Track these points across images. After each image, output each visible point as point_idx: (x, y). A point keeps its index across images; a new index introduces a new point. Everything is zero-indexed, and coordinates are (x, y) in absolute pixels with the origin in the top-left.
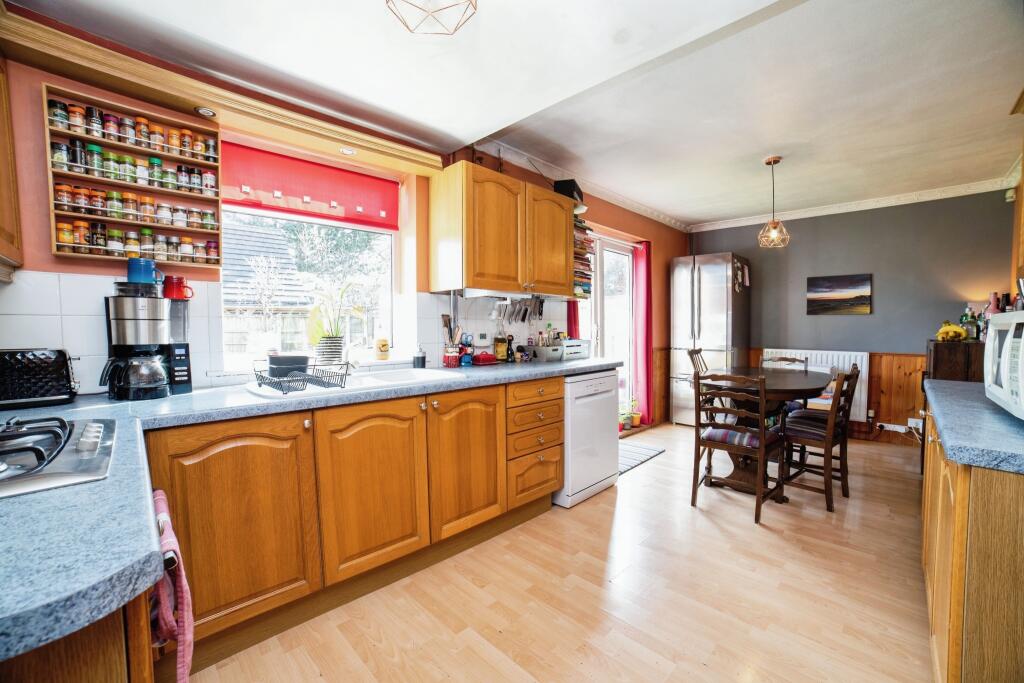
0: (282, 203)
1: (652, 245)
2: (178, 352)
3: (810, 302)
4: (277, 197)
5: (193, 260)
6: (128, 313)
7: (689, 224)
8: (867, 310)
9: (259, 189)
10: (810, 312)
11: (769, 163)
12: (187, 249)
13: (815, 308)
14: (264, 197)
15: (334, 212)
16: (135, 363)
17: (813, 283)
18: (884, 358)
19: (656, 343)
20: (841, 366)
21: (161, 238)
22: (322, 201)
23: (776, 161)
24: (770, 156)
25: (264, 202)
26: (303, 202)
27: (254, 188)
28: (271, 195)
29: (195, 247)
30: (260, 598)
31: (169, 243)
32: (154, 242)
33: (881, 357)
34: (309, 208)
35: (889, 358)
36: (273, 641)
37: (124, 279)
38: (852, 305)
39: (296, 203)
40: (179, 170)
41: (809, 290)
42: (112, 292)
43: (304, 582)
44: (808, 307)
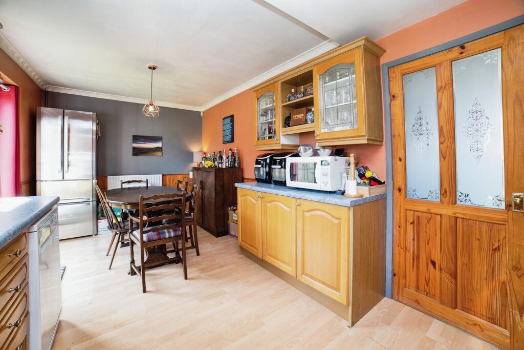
1: (21, 89)
3: (134, 149)
7: (48, 83)
8: (160, 154)
10: (134, 154)
11: (150, 68)
13: (137, 152)
17: (136, 138)
18: (167, 176)
19: (23, 177)
20: (153, 183)
23: (154, 68)
24: (152, 64)
33: (166, 176)
35: (169, 176)
38: (154, 151)
41: (134, 142)
44: (133, 151)
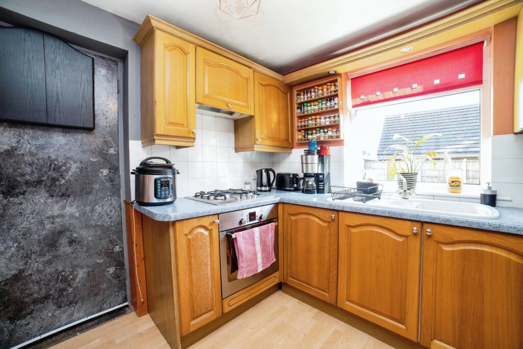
0: (381, 98)
2: (321, 176)
4: (379, 95)
5: (332, 137)
6: (309, 161)
9: (368, 95)
12: (330, 133)
14: (371, 98)
15: (415, 92)
16: (307, 180)
21: (322, 131)
22: (406, 87)
25: (372, 100)
26: (393, 92)
27: (366, 95)
28: (375, 95)
29: (333, 132)
30: (309, 287)
31: (324, 132)
32: (320, 132)
34: (397, 95)
36: (315, 311)
37: (307, 149)
39: (389, 94)
40: (327, 101)
42: (303, 153)
43: (327, 295)
